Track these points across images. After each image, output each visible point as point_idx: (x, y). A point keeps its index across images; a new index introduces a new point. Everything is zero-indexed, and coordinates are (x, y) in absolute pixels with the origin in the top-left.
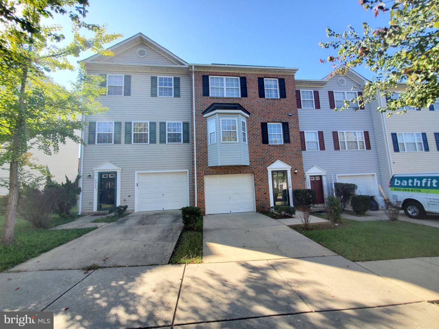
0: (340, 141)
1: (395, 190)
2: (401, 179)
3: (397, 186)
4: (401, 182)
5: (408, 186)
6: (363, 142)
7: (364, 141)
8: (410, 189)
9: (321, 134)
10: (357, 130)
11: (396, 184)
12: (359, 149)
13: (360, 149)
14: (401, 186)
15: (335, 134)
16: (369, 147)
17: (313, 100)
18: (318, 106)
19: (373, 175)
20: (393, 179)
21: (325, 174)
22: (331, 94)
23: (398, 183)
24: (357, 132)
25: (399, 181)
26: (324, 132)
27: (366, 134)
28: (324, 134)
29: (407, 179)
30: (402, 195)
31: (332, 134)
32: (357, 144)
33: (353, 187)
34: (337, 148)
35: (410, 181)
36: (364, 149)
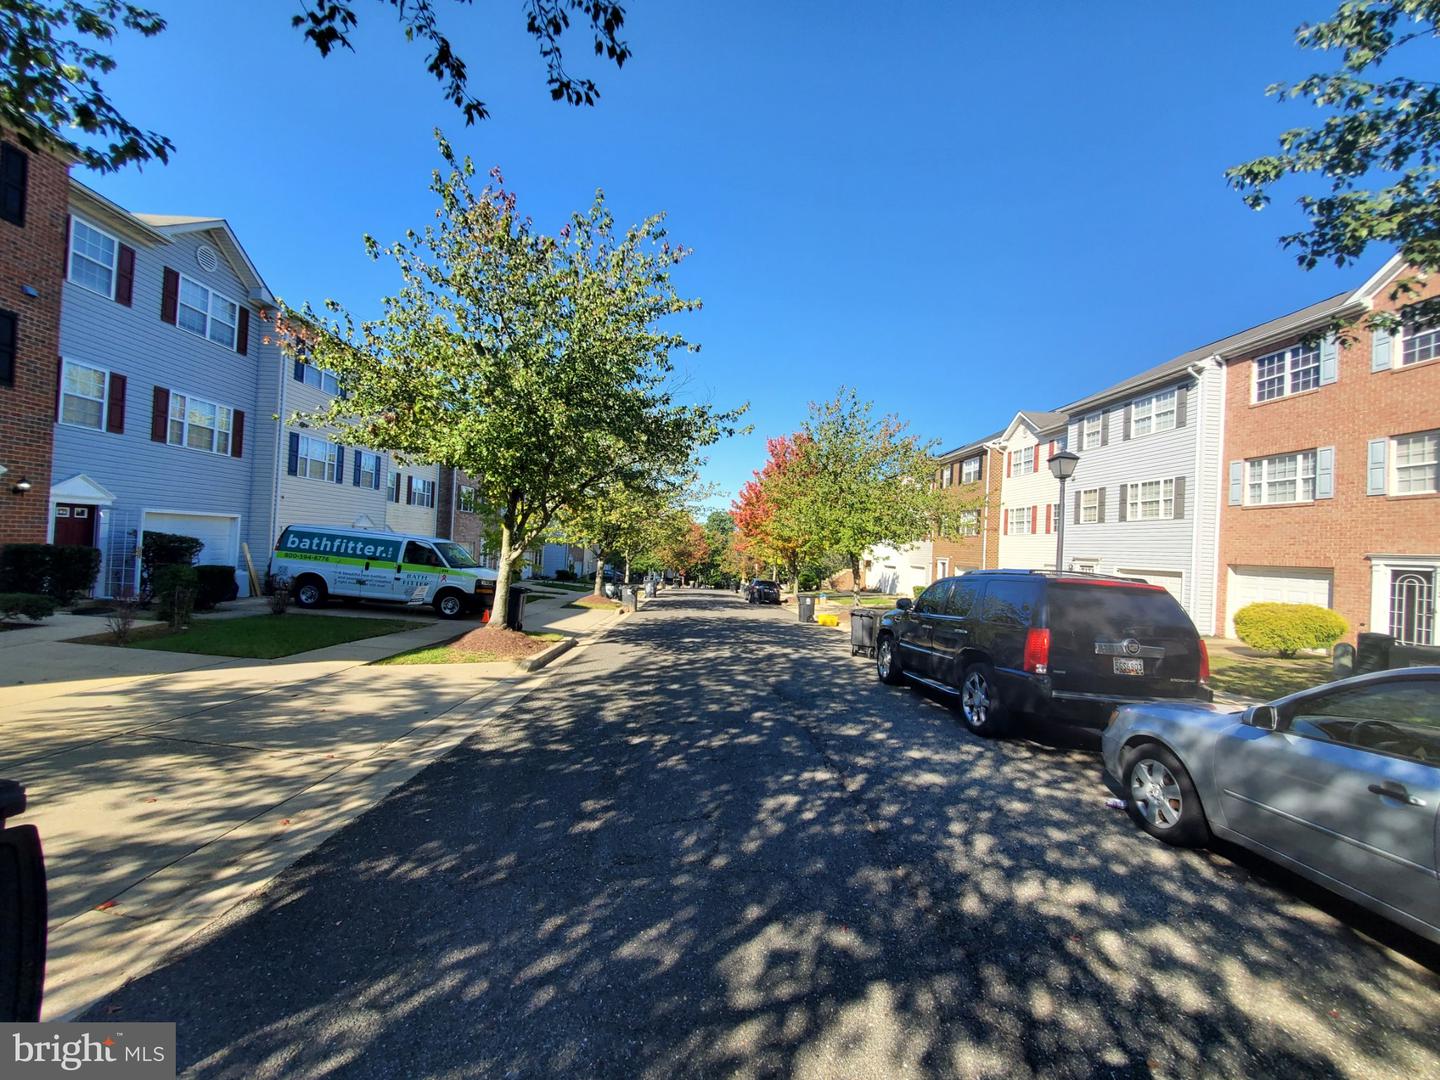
0: (170, 418)
1: (286, 555)
2: (301, 535)
3: (291, 549)
4: (300, 542)
5: (310, 550)
6: (227, 434)
7: (230, 432)
8: (313, 555)
9: (118, 384)
10: (221, 401)
11: (289, 545)
12: (215, 451)
13: (218, 450)
14: (298, 549)
15: (161, 397)
16: (237, 452)
17: (114, 269)
18: (125, 296)
19: (234, 519)
20: (286, 533)
21: (109, 503)
22: (171, 279)
23: (293, 542)
24: (218, 405)
25: (297, 540)
26: (128, 380)
27: (239, 417)
28: (128, 386)
29: (311, 536)
30: (298, 566)
31: (152, 393)
32: (212, 437)
33: (191, 545)
34: (159, 433)
35: (316, 541)
36: (226, 451)
